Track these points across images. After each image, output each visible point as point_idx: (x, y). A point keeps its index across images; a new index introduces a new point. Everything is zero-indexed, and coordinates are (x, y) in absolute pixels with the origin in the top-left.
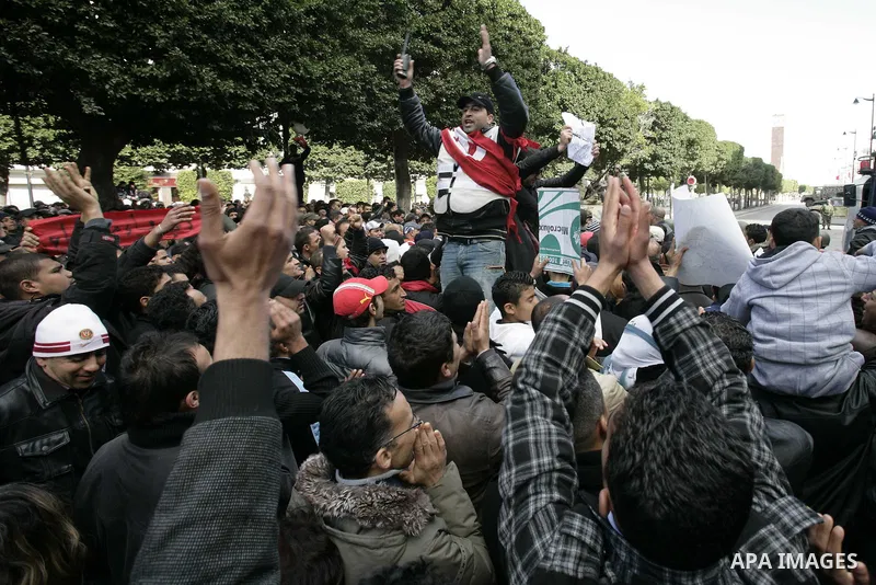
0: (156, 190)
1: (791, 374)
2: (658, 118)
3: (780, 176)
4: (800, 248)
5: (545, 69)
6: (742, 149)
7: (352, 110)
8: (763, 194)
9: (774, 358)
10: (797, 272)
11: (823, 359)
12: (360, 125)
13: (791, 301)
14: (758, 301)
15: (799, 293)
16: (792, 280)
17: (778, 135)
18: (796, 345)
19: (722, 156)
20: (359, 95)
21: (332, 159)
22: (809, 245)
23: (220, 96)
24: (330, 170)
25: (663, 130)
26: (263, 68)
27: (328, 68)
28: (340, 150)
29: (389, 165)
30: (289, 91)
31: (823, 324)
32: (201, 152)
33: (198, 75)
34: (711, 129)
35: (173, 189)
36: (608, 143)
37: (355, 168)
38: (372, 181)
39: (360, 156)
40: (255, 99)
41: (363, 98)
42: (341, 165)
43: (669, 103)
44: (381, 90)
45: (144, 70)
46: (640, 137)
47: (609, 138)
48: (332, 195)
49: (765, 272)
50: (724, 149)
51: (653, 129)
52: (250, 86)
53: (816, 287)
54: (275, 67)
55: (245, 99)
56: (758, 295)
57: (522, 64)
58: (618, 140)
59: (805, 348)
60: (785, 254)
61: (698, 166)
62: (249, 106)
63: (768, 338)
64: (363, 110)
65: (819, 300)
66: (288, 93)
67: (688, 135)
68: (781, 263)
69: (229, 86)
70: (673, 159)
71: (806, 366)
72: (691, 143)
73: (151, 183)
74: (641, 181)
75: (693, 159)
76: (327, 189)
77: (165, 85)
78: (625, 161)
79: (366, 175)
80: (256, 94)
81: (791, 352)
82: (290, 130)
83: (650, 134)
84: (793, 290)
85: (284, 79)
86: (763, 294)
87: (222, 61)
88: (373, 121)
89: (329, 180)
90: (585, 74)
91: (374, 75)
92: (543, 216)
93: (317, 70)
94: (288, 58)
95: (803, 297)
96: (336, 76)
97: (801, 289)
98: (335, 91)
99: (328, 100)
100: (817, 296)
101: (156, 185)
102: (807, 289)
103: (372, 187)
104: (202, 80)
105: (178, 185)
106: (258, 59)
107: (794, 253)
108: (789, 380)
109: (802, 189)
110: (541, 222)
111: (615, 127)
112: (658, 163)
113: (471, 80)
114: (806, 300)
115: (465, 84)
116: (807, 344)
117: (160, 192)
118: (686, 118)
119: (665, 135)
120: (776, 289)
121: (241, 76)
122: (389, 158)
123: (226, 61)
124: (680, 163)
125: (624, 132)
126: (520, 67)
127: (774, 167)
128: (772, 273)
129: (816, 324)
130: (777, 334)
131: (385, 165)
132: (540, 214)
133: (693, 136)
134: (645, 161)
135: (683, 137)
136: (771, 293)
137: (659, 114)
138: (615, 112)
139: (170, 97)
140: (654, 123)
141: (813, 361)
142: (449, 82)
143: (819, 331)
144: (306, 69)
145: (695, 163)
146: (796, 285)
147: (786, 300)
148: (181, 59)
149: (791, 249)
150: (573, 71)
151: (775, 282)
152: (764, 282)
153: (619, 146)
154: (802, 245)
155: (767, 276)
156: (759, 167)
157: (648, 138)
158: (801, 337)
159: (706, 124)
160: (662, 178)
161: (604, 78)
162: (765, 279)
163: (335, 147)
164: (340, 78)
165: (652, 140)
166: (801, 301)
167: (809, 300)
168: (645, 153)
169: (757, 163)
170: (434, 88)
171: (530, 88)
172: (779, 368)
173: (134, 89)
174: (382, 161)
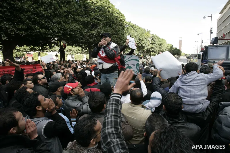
0: (27, 58)
1: (191, 107)
2: (153, 38)
3: (181, 52)
4: (194, 73)
5: (126, 27)
6: (172, 45)
7: (77, 37)
8: (177, 56)
9: (187, 103)
10: (192, 79)
11: (199, 103)
12: (79, 41)
13: (191, 87)
14: (182, 87)
15: (193, 85)
16: (191, 81)
17: (180, 42)
18: (192, 99)
19: (168, 47)
20: (78, 33)
21: (73, 49)
22: (196, 72)
23: (41, 33)
24: (72, 52)
25: (155, 41)
26: (52, 26)
27: (70, 26)
28: (75, 47)
29: (87, 50)
30: (60, 32)
31: (199, 93)
32: (38, 48)
33: (35, 28)
34: (165, 41)
35: (32, 57)
36: (141, 44)
37: (79, 51)
38: (83, 54)
39: (80, 48)
40: (51, 34)
41: (80, 34)
42: (75, 51)
43: (155, 35)
44: (84, 32)
45: (19, 26)
46: (148, 43)
47: (141, 43)
48: (73, 58)
49: (184, 79)
50: (168, 46)
51: (152, 41)
52: (49, 31)
53: (198, 83)
54: (56, 26)
55: (48, 34)
56: (182, 85)
57: (120, 25)
58: (143, 44)
59: (195, 100)
60: (189, 74)
61: (162, 50)
62: (49, 36)
63: (184, 97)
64: (80, 37)
65: (199, 87)
66: (60, 33)
67: (160, 42)
68: (188, 76)
69: (43, 31)
70: (156, 48)
71: (195, 105)
72: (161, 44)
73: (26, 56)
74: (149, 54)
75: (161, 48)
76: (72, 57)
77: (26, 30)
78: (145, 49)
79: (82, 53)
80: (51, 33)
81: (191, 102)
82: (61, 42)
83: (151, 42)
84: (191, 84)
85: (59, 29)
86: (183, 85)
87: (41, 24)
88: (82, 40)
89: (72, 54)
90: (135, 28)
91: (82, 28)
92: (126, 62)
93: (67, 27)
94: (60, 24)
95: (194, 86)
96: (72, 28)
97: (194, 84)
98: (72, 32)
99: (71, 35)
100: (198, 85)
101: (27, 56)
102: (195, 83)
103: (83, 56)
104: (36, 29)
105: (33, 56)
106: (52, 24)
107: (192, 74)
108: (190, 109)
109: (186, 55)
110: (126, 63)
111: (143, 41)
112: (153, 49)
113: (107, 29)
114: (194, 87)
115: (106, 30)
116: (196, 99)
117: (29, 58)
118: (159, 39)
119: (154, 43)
120: (186, 83)
121: (47, 28)
122: (87, 49)
123: (42, 24)
124: (158, 49)
125: (145, 42)
126: (119, 26)
127: (180, 50)
128: (186, 79)
129: (197, 93)
130: (187, 96)
131: (86, 51)
132: (125, 62)
133: (161, 43)
134: (150, 49)
135: (159, 43)
136: (185, 85)
137: (153, 37)
138: (143, 37)
139: (27, 34)
140: (152, 40)
141: (197, 104)
142: (101, 30)
143: (198, 95)
144: (64, 27)
145: (162, 49)
146: (192, 83)
147: (189, 87)
148: (29, 24)
149: (191, 73)
150: (132, 27)
151: (186, 82)
152: (183, 81)
153: (144, 45)
154: (194, 72)
155: (184, 80)
156: (176, 50)
157: (151, 43)
158: (194, 97)
159: (164, 40)
160: (154, 53)
161: (140, 29)
162: (184, 81)
163: (73, 46)
164: (73, 29)
165: (152, 44)
166: (193, 87)
167: (196, 87)
168: (150, 47)
169: (176, 49)
170: (98, 31)
171: (122, 31)
172: (188, 106)
173: (17, 31)
174: (85, 49)
